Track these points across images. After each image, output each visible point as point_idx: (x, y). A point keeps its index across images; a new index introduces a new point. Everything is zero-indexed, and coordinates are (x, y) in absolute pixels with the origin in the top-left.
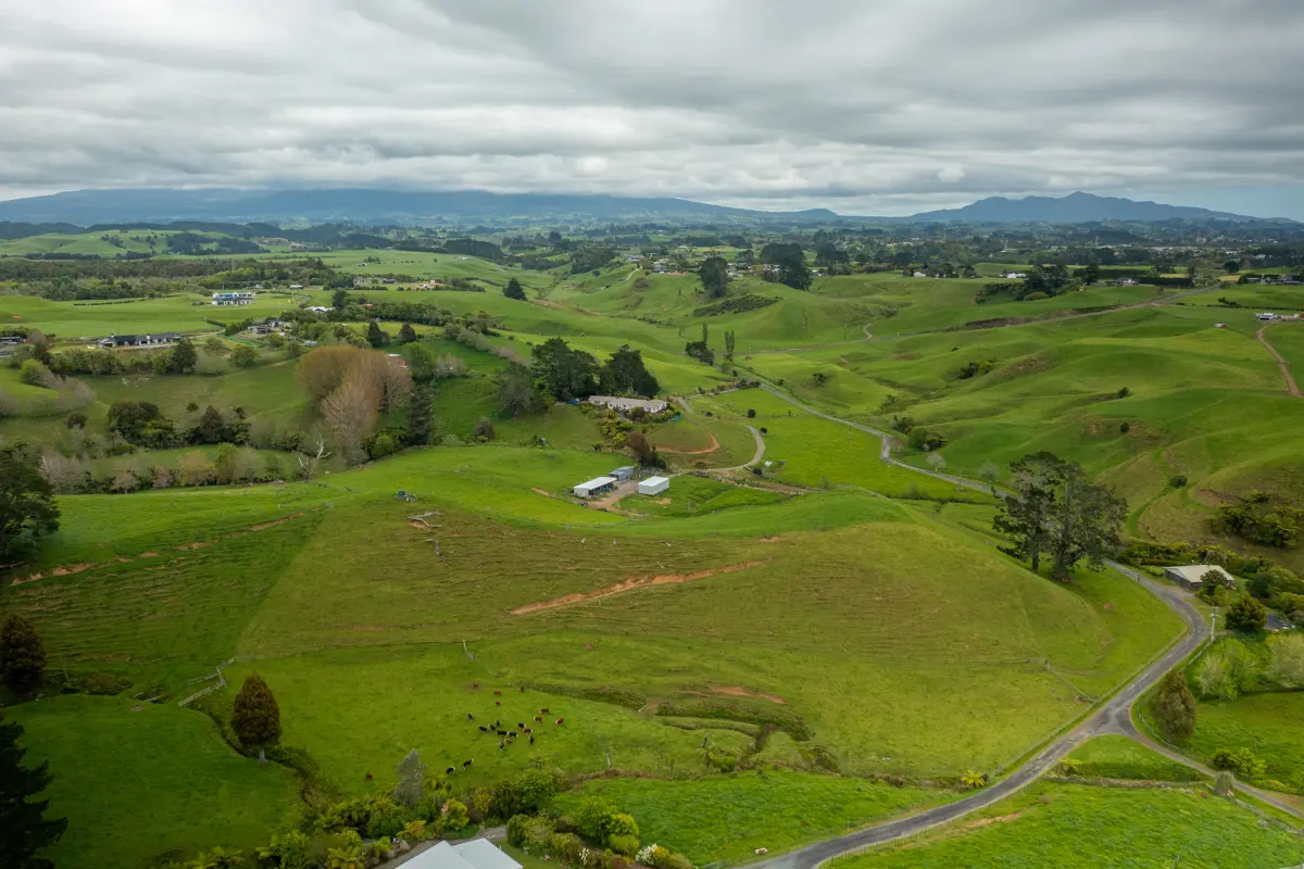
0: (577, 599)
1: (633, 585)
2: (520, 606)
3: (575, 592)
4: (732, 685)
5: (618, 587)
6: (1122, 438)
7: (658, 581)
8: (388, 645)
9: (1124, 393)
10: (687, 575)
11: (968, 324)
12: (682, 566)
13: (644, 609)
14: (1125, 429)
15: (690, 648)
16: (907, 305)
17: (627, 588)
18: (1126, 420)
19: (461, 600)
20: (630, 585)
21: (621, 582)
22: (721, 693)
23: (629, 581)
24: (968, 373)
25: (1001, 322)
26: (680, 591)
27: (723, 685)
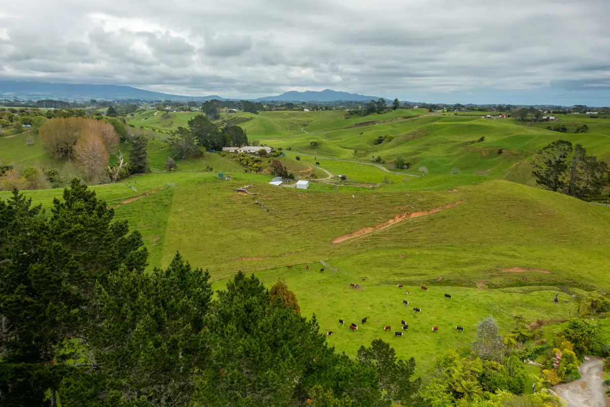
0: (369, 231)
1: (400, 220)
2: (336, 238)
3: (366, 227)
4: (512, 267)
5: (391, 221)
6: (500, 157)
7: (413, 215)
8: (275, 269)
9: (482, 139)
10: (429, 211)
11: (356, 125)
12: (423, 207)
13: (417, 232)
14: (500, 152)
15: (464, 250)
16: (311, 121)
17: (397, 221)
18: (500, 148)
19: (296, 238)
20: (398, 220)
21: (393, 218)
22: (509, 272)
23: (396, 217)
24: (380, 141)
25: (373, 122)
26: (432, 220)
27: (507, 268)
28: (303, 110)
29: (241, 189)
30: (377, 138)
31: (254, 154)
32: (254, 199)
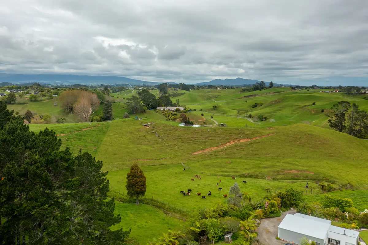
0: (214, 149)
1: (233, 143)
2: (195, 152)
3: (213, 146)
4: (292, 170)
5: (228, 144)
6: (323, 114)
7: (241, 141)
8: (155, 165)
9: (314, 104)
10: (251, 139)
11: (245, 97)
12: (248, 136)
13: (242, 150)
14: (323, 111)
15: (267, 160)
16: (220, 95)
17: (231, 144)
18: (323, 109)
19: (172, 151)
20: (232, 143)
21: (229, 142)
22: (289, 173)
23: (231, 142)
24: (255, 106)
25: (255, 95)
26: (252, 144)
27: (288, 170)
28: (217, 89)
29: (146, 124)
30: (254, 104)
31: (173, 111)
32: (152, 130)
